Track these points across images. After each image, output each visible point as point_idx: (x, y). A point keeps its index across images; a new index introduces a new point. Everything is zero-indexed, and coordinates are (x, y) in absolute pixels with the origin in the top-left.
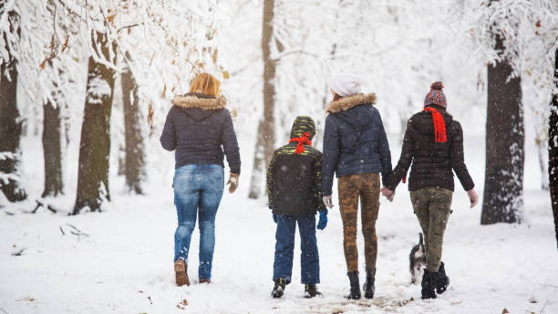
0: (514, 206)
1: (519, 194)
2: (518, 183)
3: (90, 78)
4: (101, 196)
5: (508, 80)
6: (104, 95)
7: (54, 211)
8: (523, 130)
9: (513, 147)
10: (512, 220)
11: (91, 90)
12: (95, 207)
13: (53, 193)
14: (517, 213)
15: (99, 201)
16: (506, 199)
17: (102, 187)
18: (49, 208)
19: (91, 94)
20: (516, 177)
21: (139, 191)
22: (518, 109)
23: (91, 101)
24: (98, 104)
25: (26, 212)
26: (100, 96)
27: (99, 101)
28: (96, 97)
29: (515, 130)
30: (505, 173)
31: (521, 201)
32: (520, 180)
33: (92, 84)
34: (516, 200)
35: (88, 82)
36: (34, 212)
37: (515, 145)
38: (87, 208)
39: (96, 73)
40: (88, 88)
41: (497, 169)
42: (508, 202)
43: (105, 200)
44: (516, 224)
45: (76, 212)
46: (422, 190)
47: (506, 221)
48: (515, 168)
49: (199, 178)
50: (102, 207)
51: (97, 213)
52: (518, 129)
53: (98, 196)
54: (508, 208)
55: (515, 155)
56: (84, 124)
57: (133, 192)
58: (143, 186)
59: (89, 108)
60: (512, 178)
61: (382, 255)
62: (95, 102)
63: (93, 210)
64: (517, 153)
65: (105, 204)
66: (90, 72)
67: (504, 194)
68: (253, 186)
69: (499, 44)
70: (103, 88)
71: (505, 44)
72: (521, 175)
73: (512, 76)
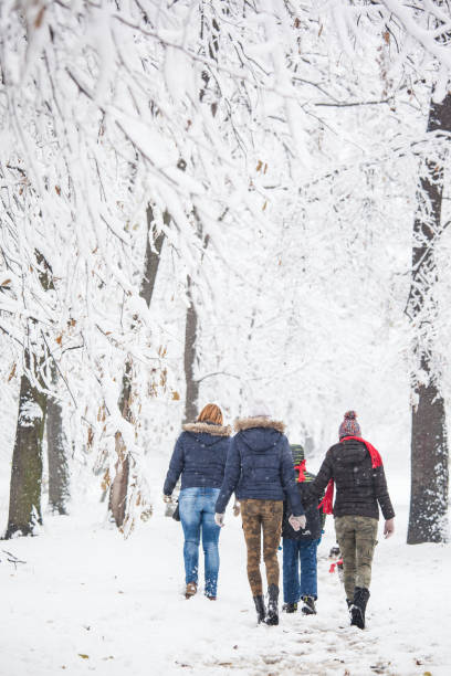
0: (440, 525)
1: (443, 514)
2: (443, 502)
3: (22, 402)
4: (34, 520)
5: (434, 401)
6: (36, 419)
8: (447, 450)
9: (438, 467)
10: (438, 540)
11: (23, 413)
12: (27, 531)
14: (442, 532)
15: (31, 526)
16: (431, 518)
17: (35, 511)
19: (23, 417)
20: (441, 496)
21: (62, 511)
22: (442, 429)
23: (23, 424)
24: (30, 428)
26: (32, 419)
27: (31, 424)
28: (28, 421)
29: (439, 450)
30: (430, 492)
31: (446, 519)
32: (445, 500)
33: (24, 407)
34: (441, 519)
35: (21, 405)
37: (440, 465)
38: (20, 532)
39: (28, 396)
40: (20, 411)
41: (422, 489)
42: (434, 522)
43: (37, 524)
44: (442, 543)
45: (8, 536)
47: (432, 541)
48: (440, 488)
50: (34, 531)
51: (29, 537)
52: (442, 449)
53: (30, 520)
54: (433, 527)
55: (439, 475)
57: (57, 512)
58: (67, 506)
59: (21, 431)
60: (437, 497)
61: (322, 579)
62: (28, 425)
63: (25, 534)
64: (442, 473)
65: (37, 528)
66: (22, 394)
67: (430, 514)
69: (424, 365)
70: (35, 411)
71: (430, 365)
72: (445, 494)
73: (438, 397)
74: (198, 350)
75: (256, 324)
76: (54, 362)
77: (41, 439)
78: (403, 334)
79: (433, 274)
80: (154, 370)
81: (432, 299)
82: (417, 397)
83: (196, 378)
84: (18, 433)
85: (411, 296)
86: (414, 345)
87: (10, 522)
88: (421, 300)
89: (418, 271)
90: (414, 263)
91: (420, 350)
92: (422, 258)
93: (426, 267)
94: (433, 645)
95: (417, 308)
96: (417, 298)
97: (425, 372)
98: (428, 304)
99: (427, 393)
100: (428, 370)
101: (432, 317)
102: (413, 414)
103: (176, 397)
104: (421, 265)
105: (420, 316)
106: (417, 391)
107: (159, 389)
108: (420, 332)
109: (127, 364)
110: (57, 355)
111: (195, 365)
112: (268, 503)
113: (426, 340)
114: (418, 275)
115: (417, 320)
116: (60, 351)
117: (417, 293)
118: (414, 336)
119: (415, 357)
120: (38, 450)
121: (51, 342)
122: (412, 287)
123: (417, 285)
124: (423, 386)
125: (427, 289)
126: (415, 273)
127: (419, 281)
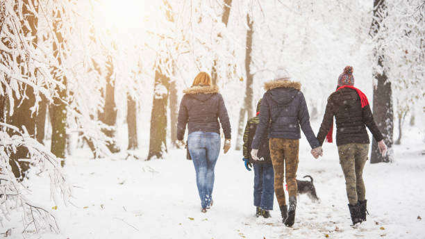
0: (388, 153)
1: (391, 147)
2: (390, 141)
3: (156, 85)
4: (163, 150)
5: (385, 83)
6: (164, 94)
7: (137, 158)
8: (392, 111)
9: (388, 121)
10: (387, 161)
12: (159, 156)
13: (132, 148)
14: (390, 157)
15: (161, 153)
17: (163, 145)
18: (135, 157)
19: (156, 94)
20: (389, 137)
22: (390, 99)
23: (157, 97)
24: (160, 100)
25: (122, 159)
26: (161, 94)
27: (161, 97)
28: (159, 95)
29: (388, 112)
31: (392, 150)
32: (391, 139)
33: (157, 88)
35: (155, 87)
36: (126, 159)
37: (388, 119)
38: (155, 157)
39: (159, 82)
40: (155, 90)
43: (165, 152)
44: (390, 163)
45: (149, 159)
46: (353, 145)
47: (384, 161)
48: (389, 132)
49: (204, 140)
50: (163, 156)
51: (160, 159)
52: (390, 111)
53: (161, 150)
55: (388, 125)
56: (153, 110)
57: (175, 147)
59: (155, 101)
60: (387, 137)
62: (159, 98)
63: (158, 158)
64: (390, 124)
65: (164, 154)
66: (156, 80)
68: (237, 144)
69: (380, 63)
70: (163, 90)
71: (383, 63)
72: (392, 136)
73: (387, 81)
74: (253, 57)
75: (285, 43)
76: (173, 62)
77: (166, 105)
78: (369, 45)
79: (385, 12)
80: (229, 65)
81: (384, 26)
82: (376, 81)
83: (251, 73)
84: (154, 103)
85: (373, 25)
86: (374, 52)
87: (150, 151)
88: (379, 27)
89: (377, 10)
90: (375, 6)
91: (378, 55)
92: (379, 3)
93: (381, 9)
94: (385, 214)
95: (376, 32)
96: (376, 26)
97: (380, 67)
98: (382, 28)
99: (382, 78)
100: (382, 66)
101: (384, 36)
102: (374, 91)
103: (242, 80)
104: (379, 7)
105: (377, 35)
106: (376, 78)
107: (232, 75)
108: (377, 45)
109: (215, 61)
110: (175, 57)
111: (251, 66)
112: (287, 141)
113: (381, 49)
114: (377, 13)
115: (376, 38)
116: (177, 54)
117: (376, 23)
118: (373, 47)
119: (375, 58)
120: (164, 111)
121: (172, 50)
122: (374, 19)
123: (376, 18)
124: (379, 75)
125: (381, 21)
126: (375, 11)
127: (377, 16)
